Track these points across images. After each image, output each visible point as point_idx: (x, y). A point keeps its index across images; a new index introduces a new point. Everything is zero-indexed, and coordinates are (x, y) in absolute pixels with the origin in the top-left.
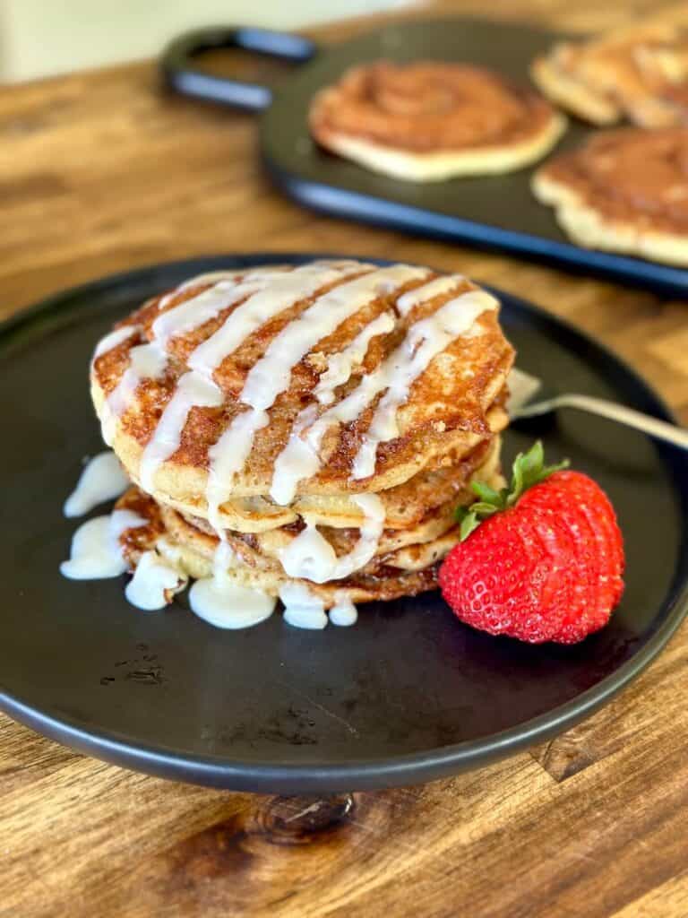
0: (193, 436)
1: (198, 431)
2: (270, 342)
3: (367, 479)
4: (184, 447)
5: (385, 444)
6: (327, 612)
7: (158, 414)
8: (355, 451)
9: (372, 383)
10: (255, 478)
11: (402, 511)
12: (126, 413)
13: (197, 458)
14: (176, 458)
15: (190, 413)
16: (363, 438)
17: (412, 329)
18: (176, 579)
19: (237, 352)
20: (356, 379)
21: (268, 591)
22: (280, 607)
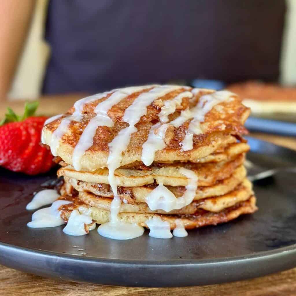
0: (99, 139)
1: (102, 136)
2: (134, 99)
3: (190, 151)
4: (95, 144)
5: (197, 136)
6: (172, 231)
7: (81, 133)
8: (182, 139)
9: (186, 115)
10: (133, 153)
11: (206, 177)
12: (64, 135)
13: (102, 147)
14: (91, 149)
15: (97, 130)
16: (186, 132)
17: (200, 99)
18: (91, 219)
19: (119, 104)
20: (178, 112)
21: (139, 224)
22: (147, 230)
